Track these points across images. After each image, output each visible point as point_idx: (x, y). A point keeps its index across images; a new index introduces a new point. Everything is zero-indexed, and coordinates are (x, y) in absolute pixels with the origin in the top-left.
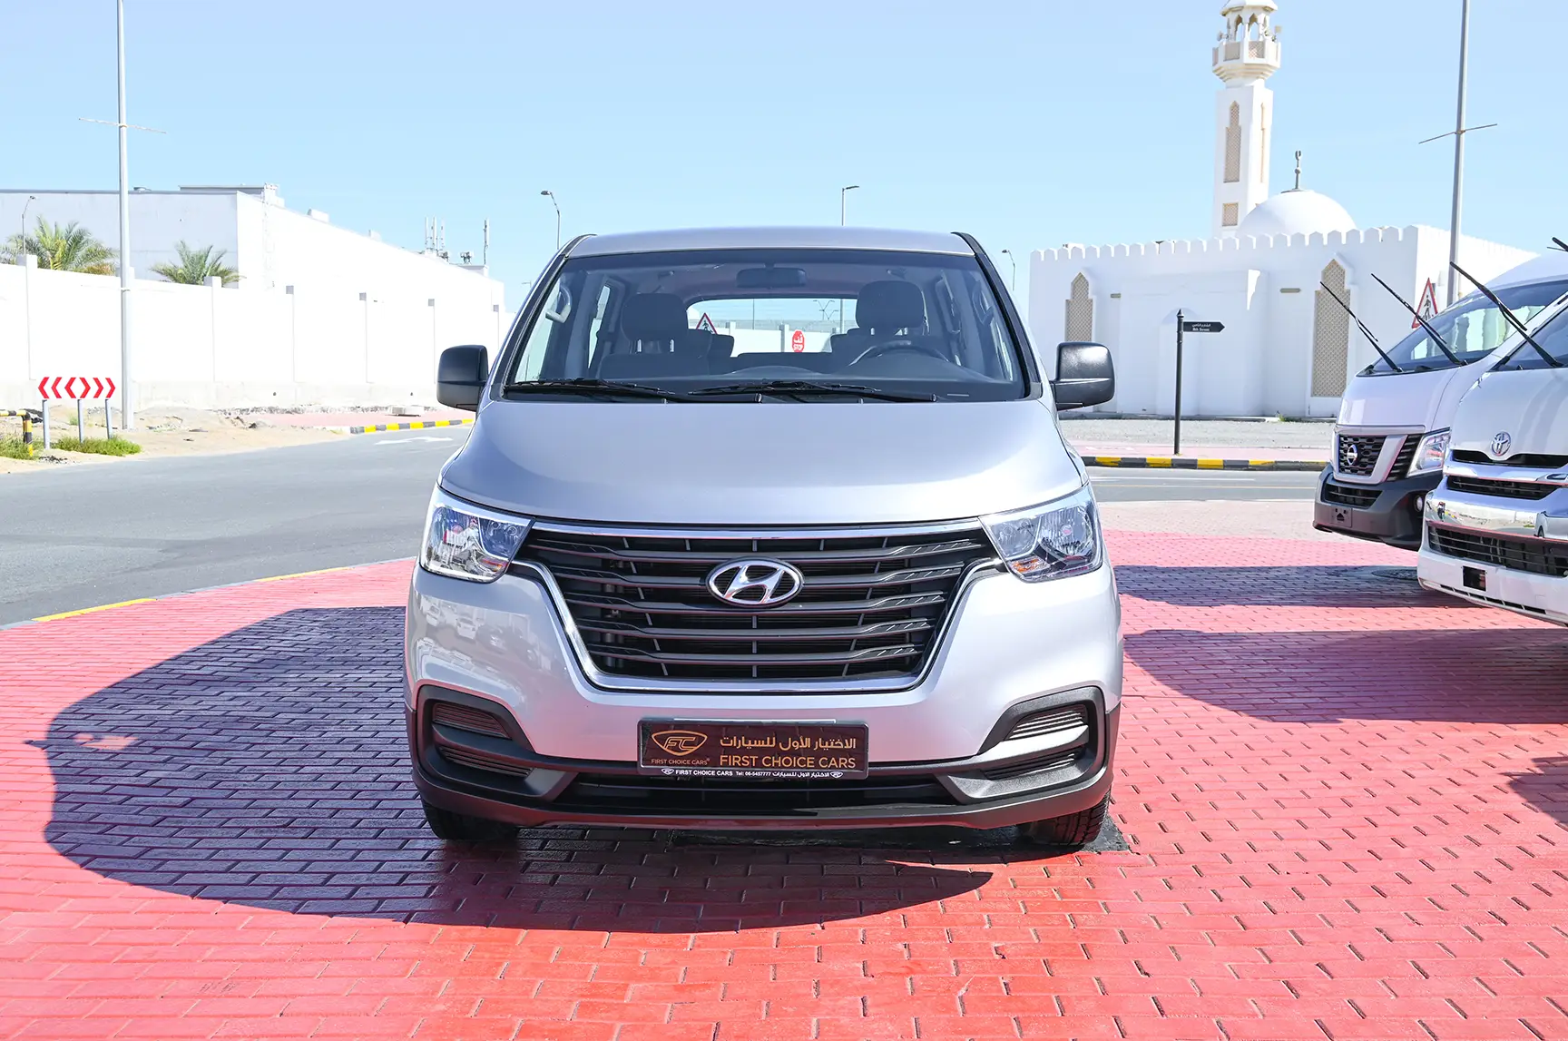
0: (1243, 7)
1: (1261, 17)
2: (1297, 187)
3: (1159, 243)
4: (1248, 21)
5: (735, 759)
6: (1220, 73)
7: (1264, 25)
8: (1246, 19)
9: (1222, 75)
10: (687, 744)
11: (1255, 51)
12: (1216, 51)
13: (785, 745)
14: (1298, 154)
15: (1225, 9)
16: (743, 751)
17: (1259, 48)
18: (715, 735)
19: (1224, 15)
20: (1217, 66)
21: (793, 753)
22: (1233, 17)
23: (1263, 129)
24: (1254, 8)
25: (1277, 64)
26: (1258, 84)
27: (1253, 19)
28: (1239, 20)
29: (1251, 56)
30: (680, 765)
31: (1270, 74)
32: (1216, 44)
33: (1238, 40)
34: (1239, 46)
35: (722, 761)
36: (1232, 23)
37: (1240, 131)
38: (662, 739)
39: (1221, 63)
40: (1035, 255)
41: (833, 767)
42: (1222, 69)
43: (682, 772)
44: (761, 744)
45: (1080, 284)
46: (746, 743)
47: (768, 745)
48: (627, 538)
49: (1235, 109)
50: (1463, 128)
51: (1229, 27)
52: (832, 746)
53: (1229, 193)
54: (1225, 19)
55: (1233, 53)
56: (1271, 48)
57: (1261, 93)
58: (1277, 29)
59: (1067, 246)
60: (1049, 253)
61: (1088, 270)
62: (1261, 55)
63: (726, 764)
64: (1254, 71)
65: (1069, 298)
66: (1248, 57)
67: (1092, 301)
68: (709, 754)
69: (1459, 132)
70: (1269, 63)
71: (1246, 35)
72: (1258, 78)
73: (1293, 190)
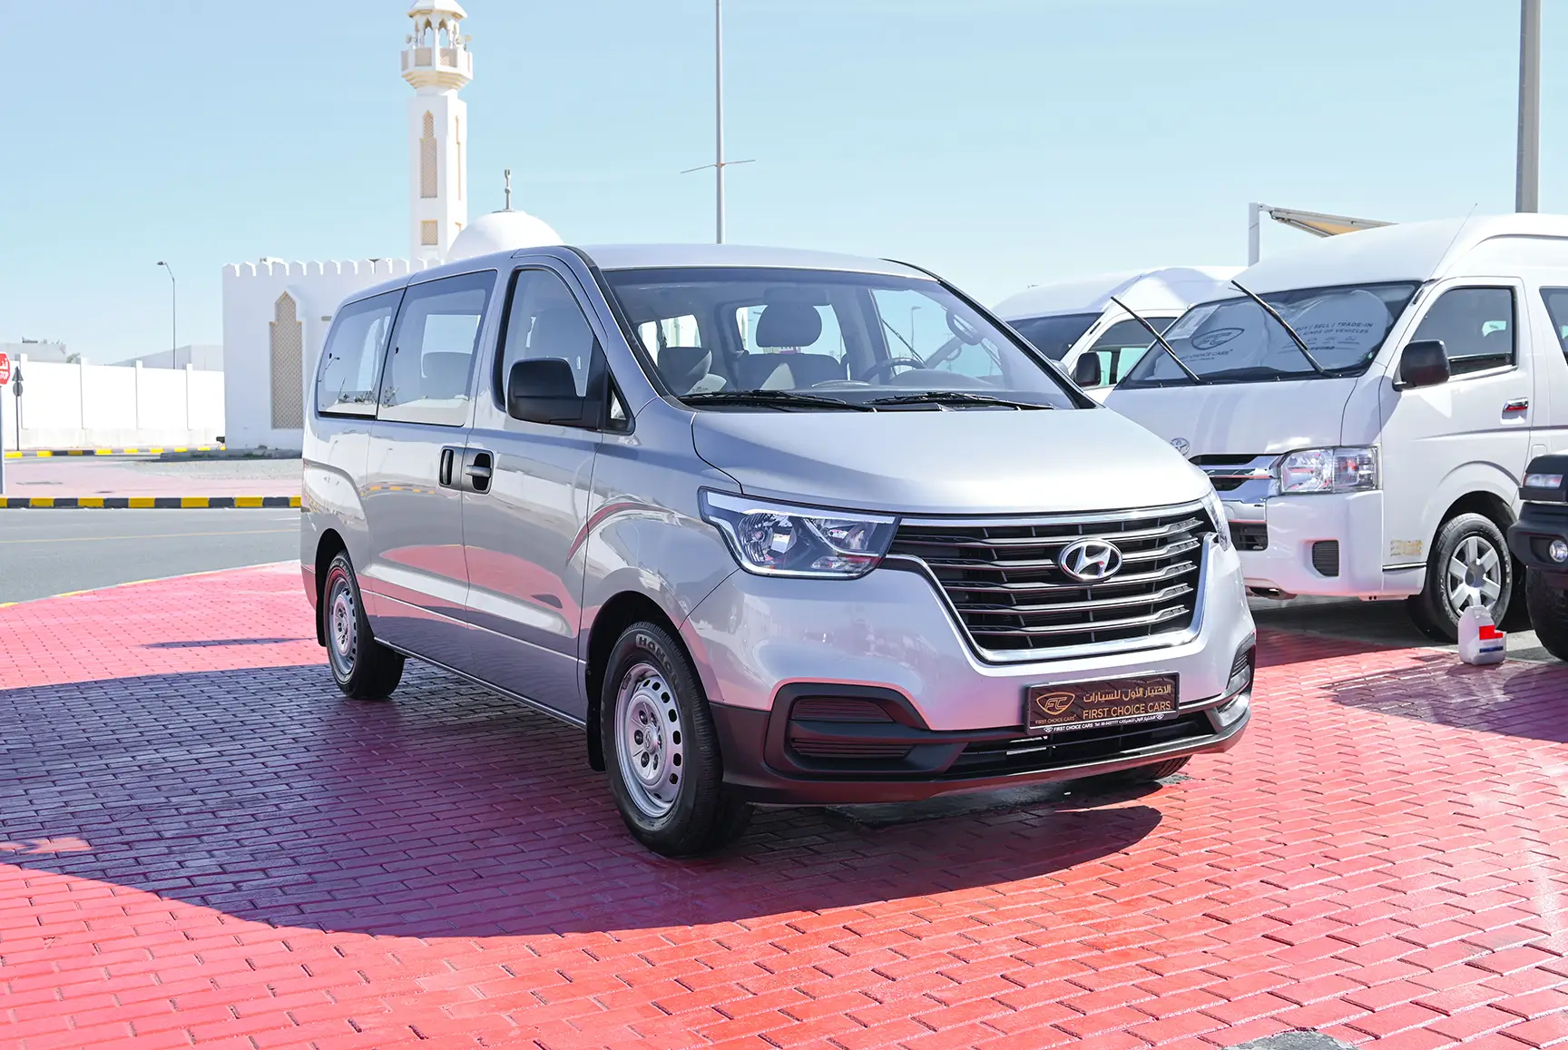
0: (431, 11)
1: (451, 24)
2: (507, 208)
3: (374, 261)
4: (438, 26)
5: (1093, 713)
6: (409, 78)
7: (454, 33)
8: (435, 24)
9: (413, 81)
10: (1062, 703)
11: (447, 58)
12: (405, 55)
13: (1126, 697)
14: (507, 173)
15: (411, 11)
16: (1099, 705)
17: (451, 56)
18: (1080, 694)
19: (411, 16)
20: (406, 72)
21: (1132, 702)
22: (421, 20)
23: (458, 143)
24: (443, 12)
25: (470, 76)
26: (452, 95)
27: (443, 25)
28: (428, 24)
29: (442, 64)
30: (1057, 723)
31: (463, 85)
32: (406, 47)
33: (427, 45)
34: (430, 51)
35: (1085, 715)
36: (421, 25)
37: (436, 143)
38: (1043, 702)
39: (411, 67)
40: (228, 271)
41: (1156, 711)
42: (413, 75)
43: (1058, 729)
44: (1110, 698)
45: (285, 305)
46: (1101, 697)
47: (1116, 697)
48: (986, 528)
49: (429, 118)
50: (722, 162)
51: (417, 30)
52: (1156, 693)
53: (427, 210)
54: (412, 21)
55: (425, 58)
56: (462, 56)
57: (456, 106)
58: (467, 38)
59: (265, 260)
60: (245, 269)
61: (290, 287)
62: (454, 64)
63: (1087, 718)
64: (449, 81)
65: (273, 320)
66: (440, 65)
67: (300, 324)
68: (1075, 712)
69: (719, 165)
70: (462, 73)
71: (437, 40)
72: (450, 88)
73: (504, 211)
